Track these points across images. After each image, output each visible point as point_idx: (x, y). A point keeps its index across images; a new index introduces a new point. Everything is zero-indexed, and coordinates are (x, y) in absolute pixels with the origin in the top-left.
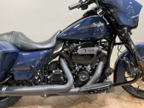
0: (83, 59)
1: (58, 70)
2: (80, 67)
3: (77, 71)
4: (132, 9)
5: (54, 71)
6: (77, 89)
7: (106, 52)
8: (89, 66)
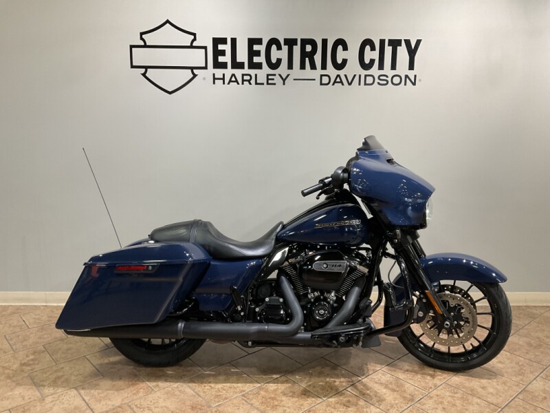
0: (322, 279)
1: (275, 297)
2: (316, 294)
3: (310, 302)
4: (405, 189)
5: (267, 299)
6: (308, 335)
7: (366, 270)
8: (333, 294)
